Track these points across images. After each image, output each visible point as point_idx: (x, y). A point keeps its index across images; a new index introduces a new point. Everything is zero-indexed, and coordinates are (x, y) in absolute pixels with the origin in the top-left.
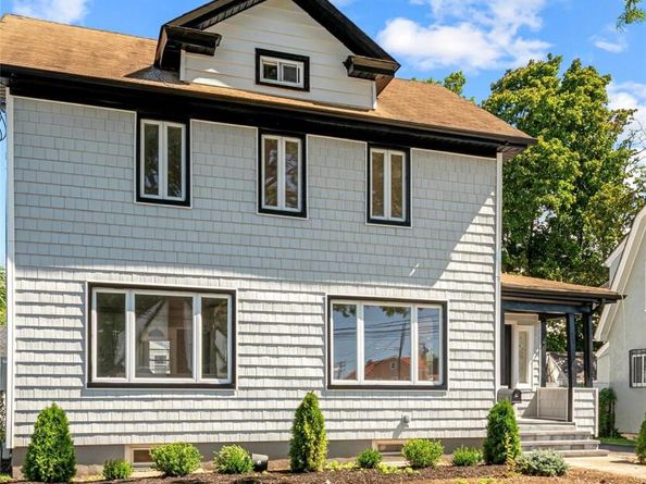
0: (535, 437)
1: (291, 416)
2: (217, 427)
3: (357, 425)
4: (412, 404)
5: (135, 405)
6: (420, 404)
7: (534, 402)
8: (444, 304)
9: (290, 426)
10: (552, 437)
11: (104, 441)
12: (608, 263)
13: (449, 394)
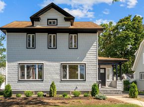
0: (107, 91)
1: (50, 86)
2: (40, 88)
3: (67, 88)
4: (78, 84)
5: (26, 84)
6: (80, 84)
7: (111, 84)
8: (85, 64)
9: (49, 88)
10: (111, 91)
11: (21, 90)
12: (135, 54)
13: (86, 82)
